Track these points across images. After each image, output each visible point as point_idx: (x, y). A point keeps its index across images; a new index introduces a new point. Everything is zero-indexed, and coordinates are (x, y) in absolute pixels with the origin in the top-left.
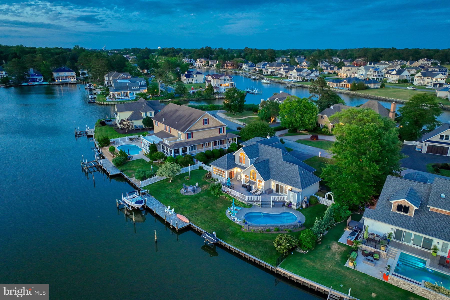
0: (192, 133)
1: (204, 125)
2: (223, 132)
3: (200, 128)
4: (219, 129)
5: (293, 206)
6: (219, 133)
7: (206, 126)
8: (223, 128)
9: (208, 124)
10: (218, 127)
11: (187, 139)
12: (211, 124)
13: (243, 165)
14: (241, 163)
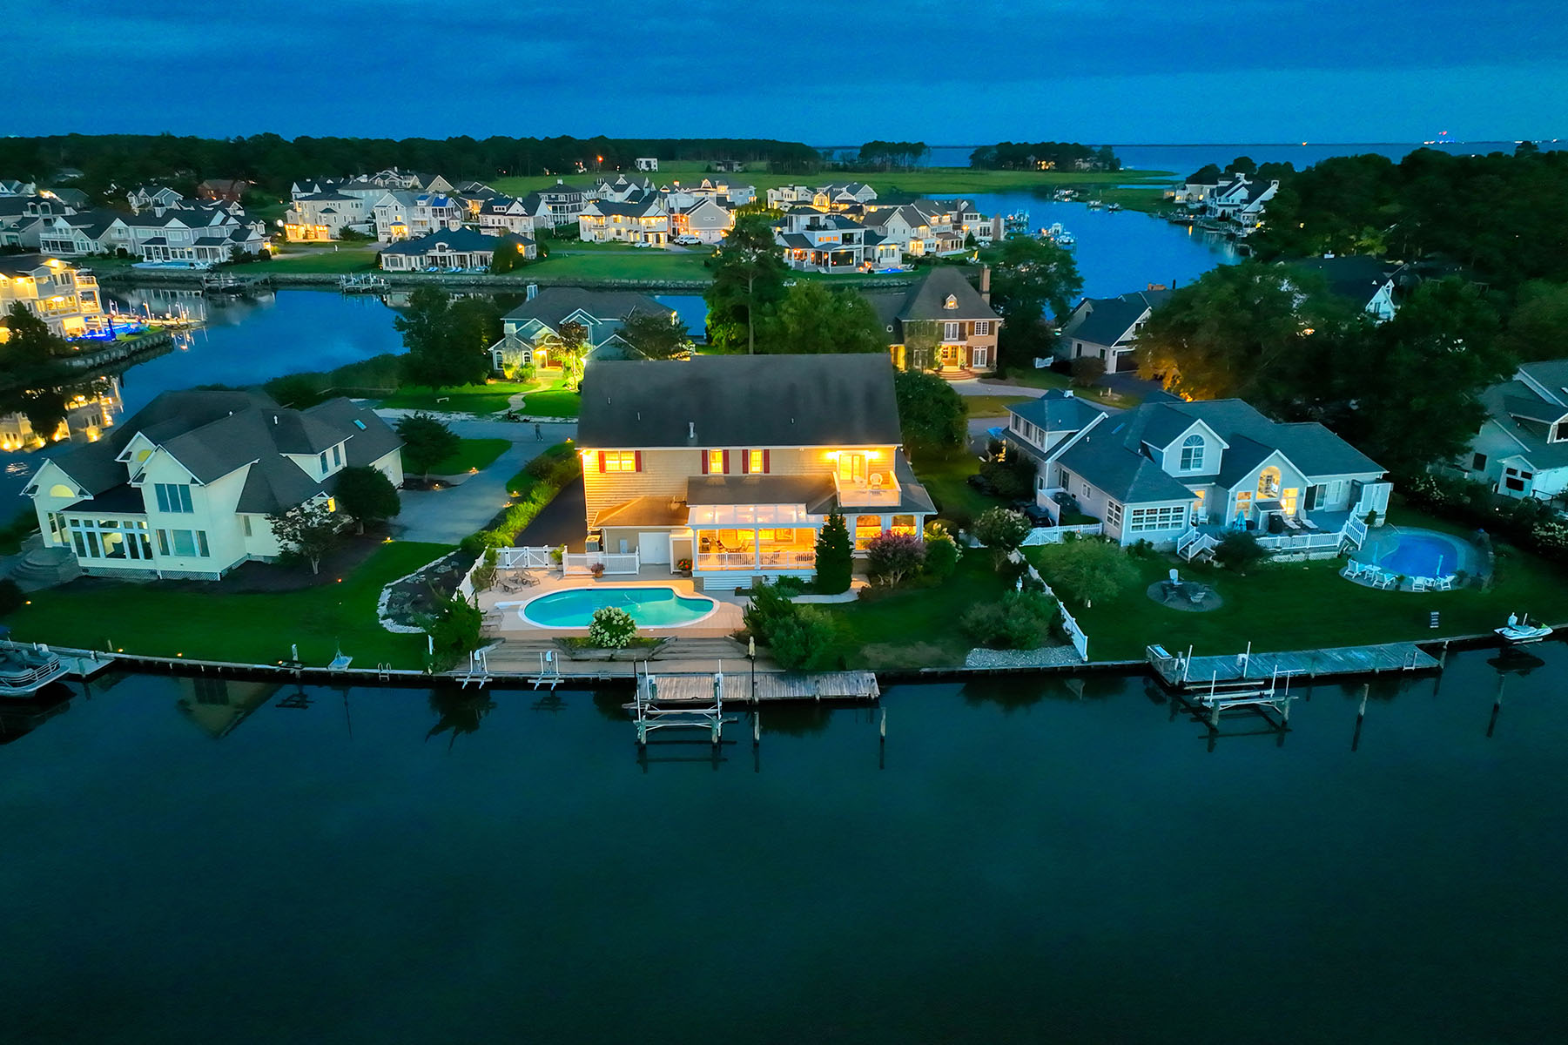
13: (1194, 471)
14: (1189, 467)
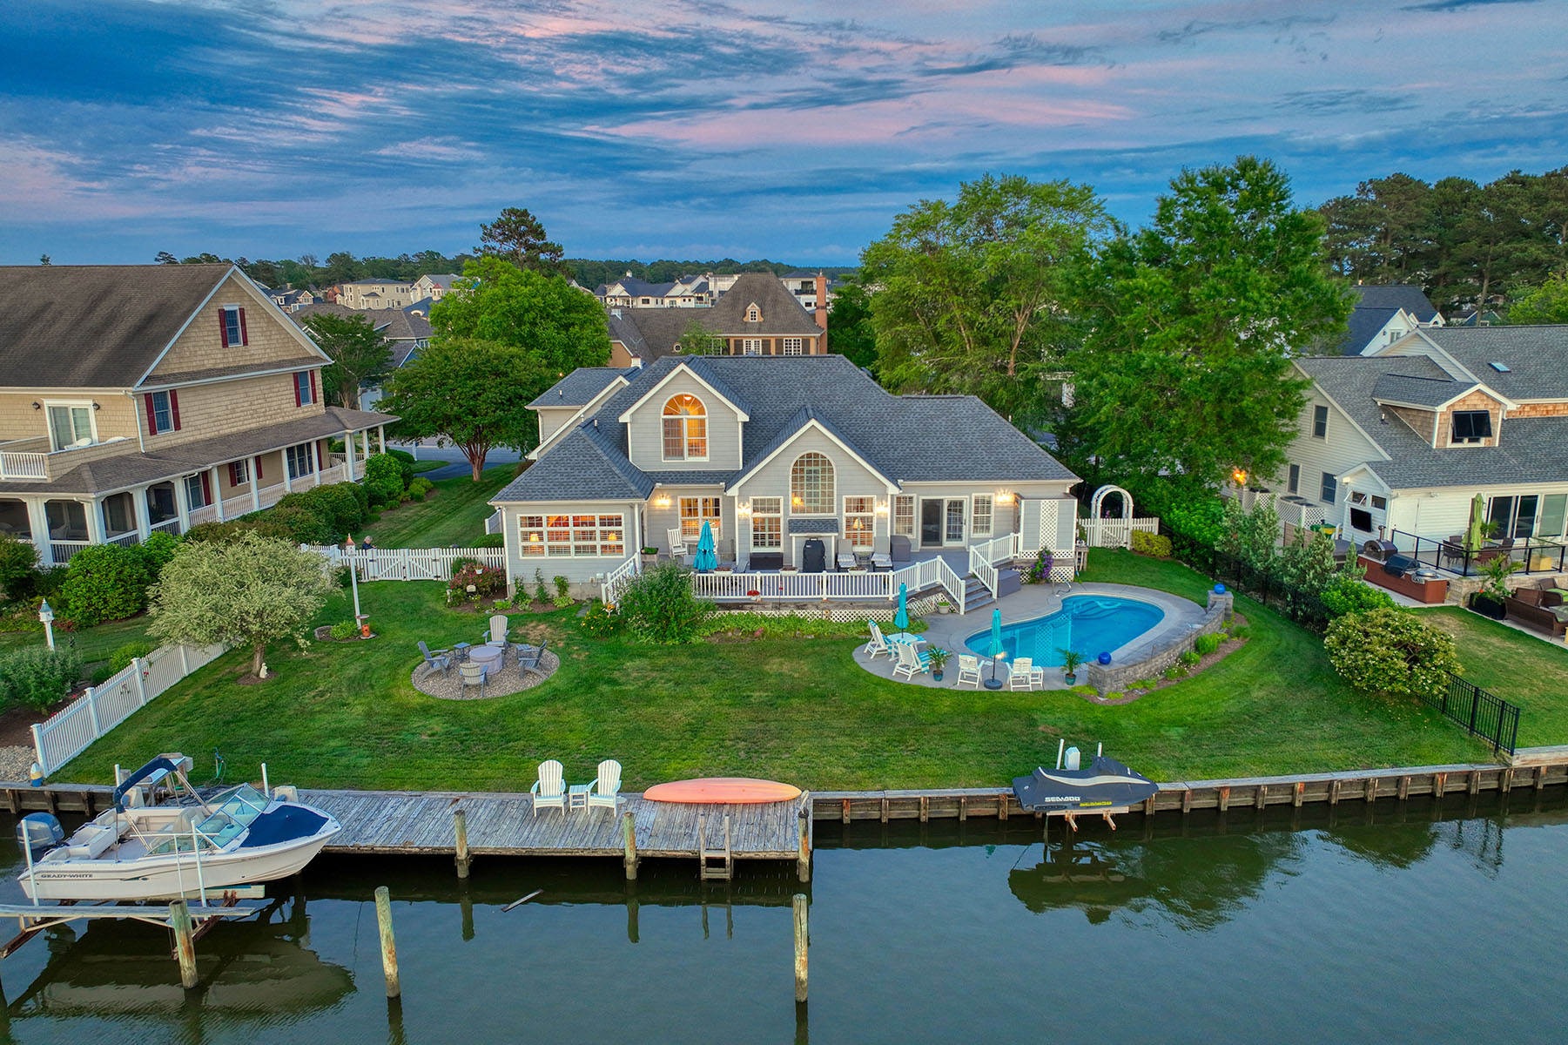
0: (174, 393)
1: (225, 345)
2: (315, 401)
3: (209, 364)
4: (296, 375)
5: (1056, 572)
6: (299, 405)
7: (235, 354)
8: (312, 372)
9: (245, 343)
10: (292, 363)
11: (153, 432)
12: (259, 347)
13: (690, 462)
14: (681, 454)
